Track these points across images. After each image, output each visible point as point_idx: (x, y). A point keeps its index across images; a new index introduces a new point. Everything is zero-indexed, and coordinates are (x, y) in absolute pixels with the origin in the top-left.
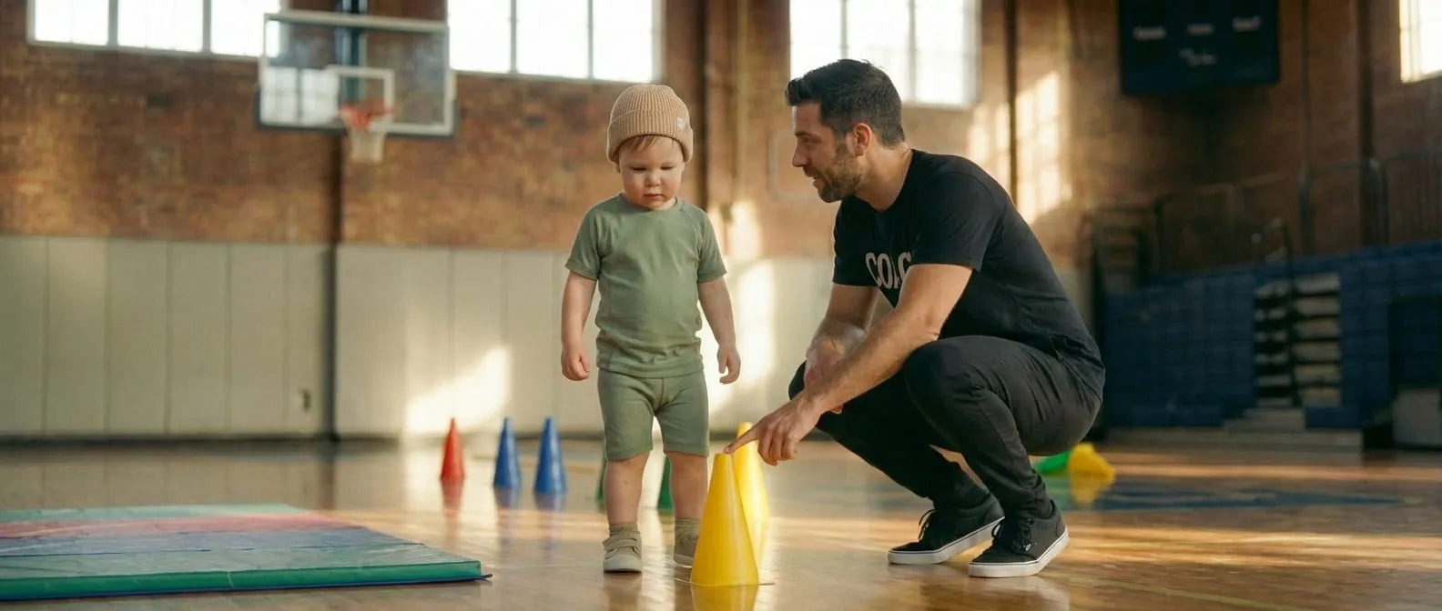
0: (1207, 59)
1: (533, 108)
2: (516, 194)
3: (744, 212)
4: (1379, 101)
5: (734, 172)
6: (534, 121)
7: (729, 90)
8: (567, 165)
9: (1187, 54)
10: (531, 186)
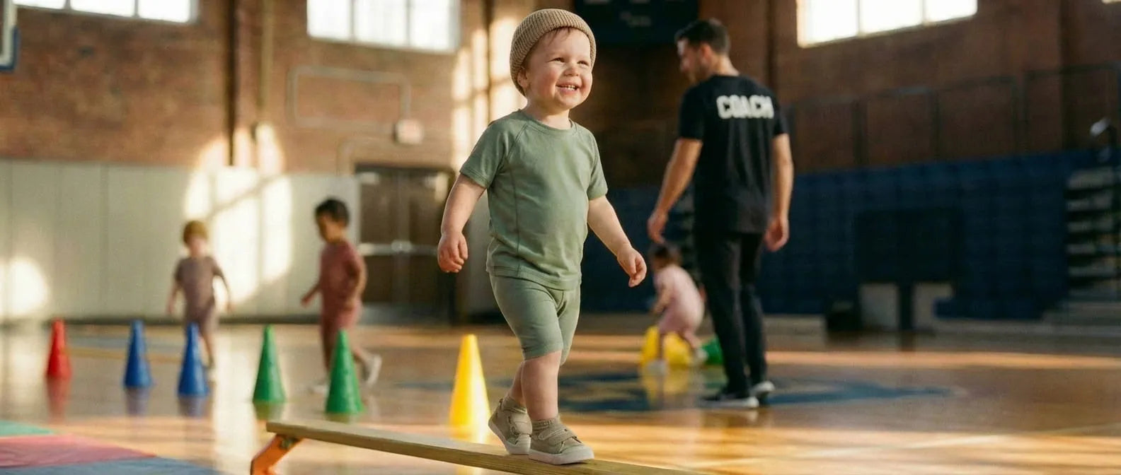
0: (644, 21)
1: (86, 41)
2: (70, 115)
3: (266, 133)
4: (781, 59)
5: (259, 102)
6: (86, 52)
7: (257, 32)
8: (114, 90)
9: (626, 16)
10: (82, 107)
